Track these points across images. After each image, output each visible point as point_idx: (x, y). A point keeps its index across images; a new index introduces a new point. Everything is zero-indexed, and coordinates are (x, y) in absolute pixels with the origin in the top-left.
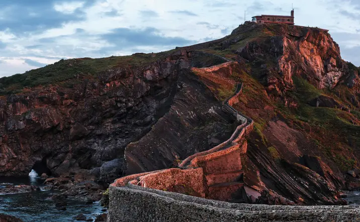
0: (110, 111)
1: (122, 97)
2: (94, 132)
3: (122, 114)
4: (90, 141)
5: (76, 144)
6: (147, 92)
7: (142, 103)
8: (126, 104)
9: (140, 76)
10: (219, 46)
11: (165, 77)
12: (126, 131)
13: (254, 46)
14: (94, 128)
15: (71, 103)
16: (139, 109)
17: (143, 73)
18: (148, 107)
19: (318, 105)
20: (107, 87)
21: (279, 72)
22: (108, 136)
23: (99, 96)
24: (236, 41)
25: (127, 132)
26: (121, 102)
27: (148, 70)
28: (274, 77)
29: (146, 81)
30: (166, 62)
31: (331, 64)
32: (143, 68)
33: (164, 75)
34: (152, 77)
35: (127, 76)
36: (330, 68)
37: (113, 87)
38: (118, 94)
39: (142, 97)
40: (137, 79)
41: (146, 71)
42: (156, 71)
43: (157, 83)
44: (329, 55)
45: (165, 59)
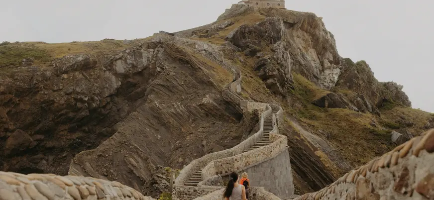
0: (67, 113)
1: (83, 94)
2: (42, 144)
3: (83, 119)
4: (35, 157)
5: (15, 162)
6: (117, 89)
7: (111, 104)
8: (88, 104)
9: (109, 68)
10: (204, 33)
11: (140, 70)
12: (89, 143)
13: (247, 30)
14: (42, 137)
15: (11, 100)
16: (107, 113)
17: (112, 63)
18: (118, 110)
19: (326, 105)
20: (63, 78)
21: (279, 62)
22: (62, 150)
23: (51, 91)
24: (223, 26)
25: (89, 145)
26: (81, 101)
27: (118, 59)
28: (274, 68)
29: (116, 74)
30: (141, 51)
31: (328, 59)
32: (113, 57)
33: (139, 66)
34: (124, 69)
35: (91, 66)
36: (327, 64)
37: (73, 79)
38: (78, 90)
39: (111, 96)
40: (105, 71)
41: (116, 60)
42: (129, 61)
43: (130, 78)
44: (325, 48)
45: (141, 46)
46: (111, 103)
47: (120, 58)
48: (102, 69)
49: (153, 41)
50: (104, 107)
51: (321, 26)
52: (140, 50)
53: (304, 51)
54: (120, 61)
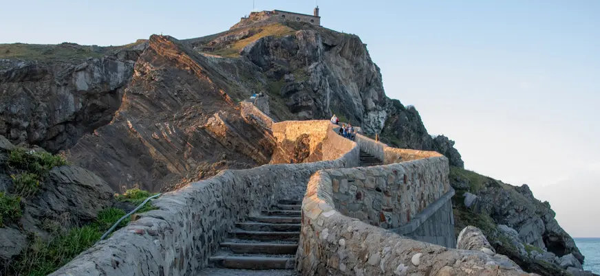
1: (22, 116)
6: (76, 114)
7: (65, 135)
8: (29, 132)
9: (65, 81)
10: (209, 46)
11: (112, 89)
13: (271, 44)
17: (71, 75)
21: (316, 89)
24: (238, 38)
26: (18, 127)
27: (81, 70)
28: (309, 96)
29: (76, 92)
30: (116, 62)
31: (372, 98)
32: (72, 66)
33: (111, 83)
34: (88, 84)
35: (38, 77)
36: (371, 104)
37: (7, 94)
38: (14, 110)
39: (66, 123)
40: (58, 86)
41: (77, 71)
42: (96, 75)
43: (96, 98)
44: (369, 84)
45: (116, 55)
46: (64, 133)
47: (84, 69)
48: (55, 83)
49: (135, 49)
50: (54, 139)
51: (365, 54)
52: (114, 60)
53: (344, 84)
54: (83, 72)
